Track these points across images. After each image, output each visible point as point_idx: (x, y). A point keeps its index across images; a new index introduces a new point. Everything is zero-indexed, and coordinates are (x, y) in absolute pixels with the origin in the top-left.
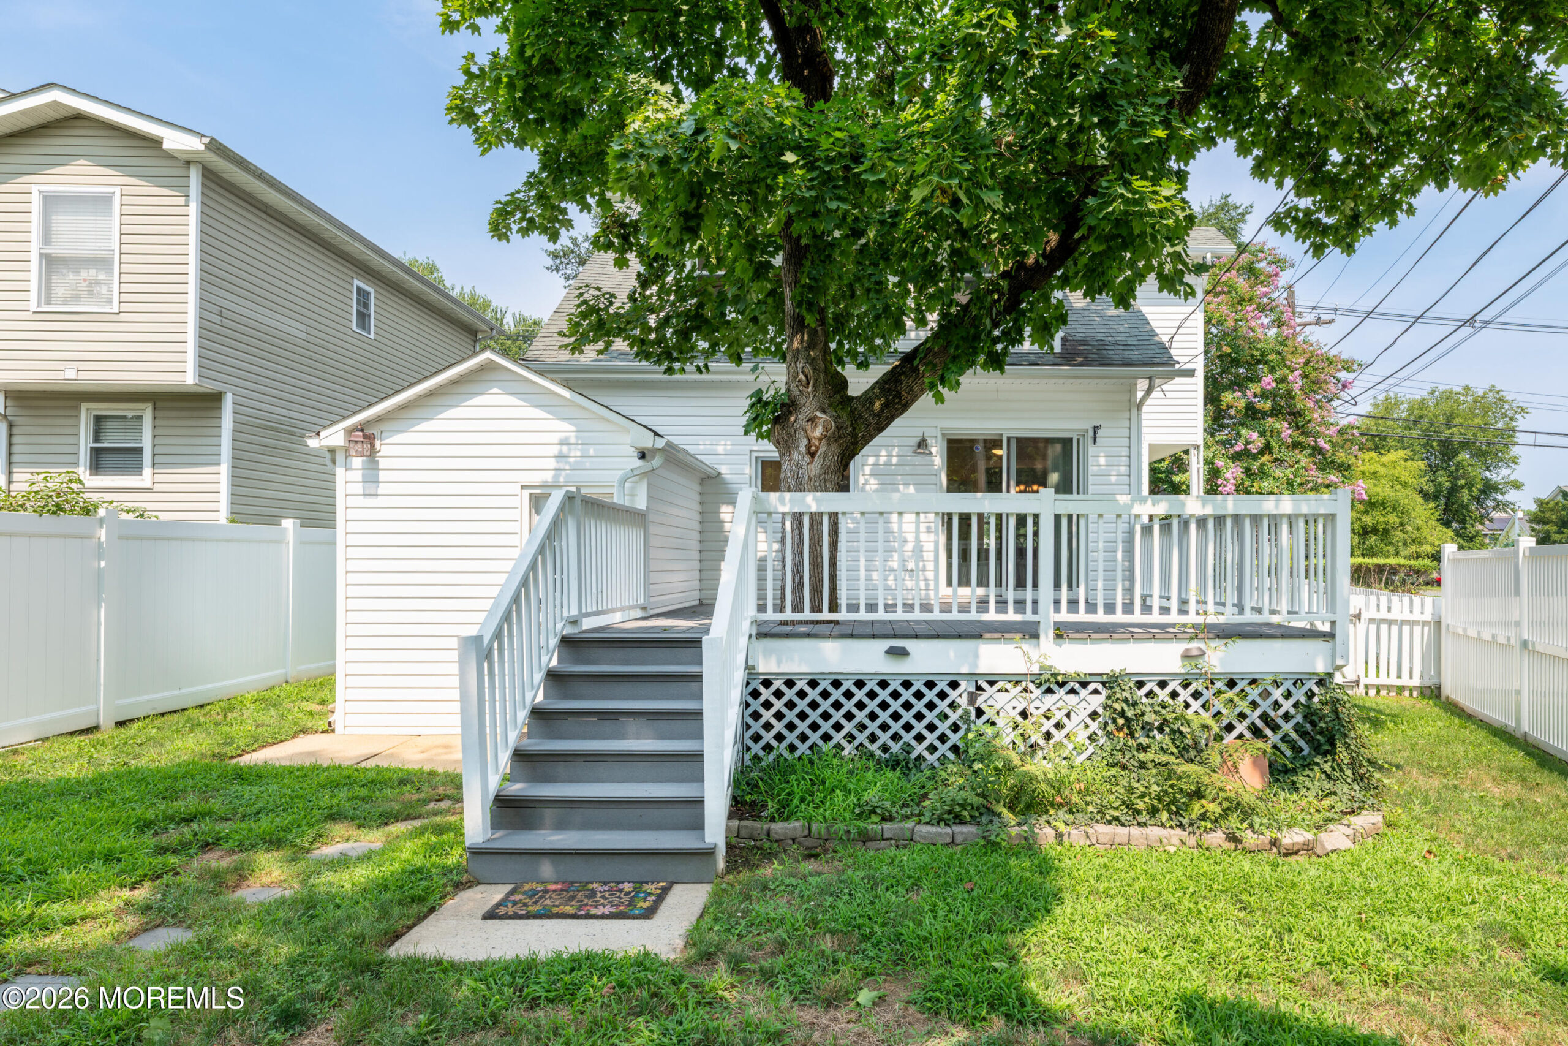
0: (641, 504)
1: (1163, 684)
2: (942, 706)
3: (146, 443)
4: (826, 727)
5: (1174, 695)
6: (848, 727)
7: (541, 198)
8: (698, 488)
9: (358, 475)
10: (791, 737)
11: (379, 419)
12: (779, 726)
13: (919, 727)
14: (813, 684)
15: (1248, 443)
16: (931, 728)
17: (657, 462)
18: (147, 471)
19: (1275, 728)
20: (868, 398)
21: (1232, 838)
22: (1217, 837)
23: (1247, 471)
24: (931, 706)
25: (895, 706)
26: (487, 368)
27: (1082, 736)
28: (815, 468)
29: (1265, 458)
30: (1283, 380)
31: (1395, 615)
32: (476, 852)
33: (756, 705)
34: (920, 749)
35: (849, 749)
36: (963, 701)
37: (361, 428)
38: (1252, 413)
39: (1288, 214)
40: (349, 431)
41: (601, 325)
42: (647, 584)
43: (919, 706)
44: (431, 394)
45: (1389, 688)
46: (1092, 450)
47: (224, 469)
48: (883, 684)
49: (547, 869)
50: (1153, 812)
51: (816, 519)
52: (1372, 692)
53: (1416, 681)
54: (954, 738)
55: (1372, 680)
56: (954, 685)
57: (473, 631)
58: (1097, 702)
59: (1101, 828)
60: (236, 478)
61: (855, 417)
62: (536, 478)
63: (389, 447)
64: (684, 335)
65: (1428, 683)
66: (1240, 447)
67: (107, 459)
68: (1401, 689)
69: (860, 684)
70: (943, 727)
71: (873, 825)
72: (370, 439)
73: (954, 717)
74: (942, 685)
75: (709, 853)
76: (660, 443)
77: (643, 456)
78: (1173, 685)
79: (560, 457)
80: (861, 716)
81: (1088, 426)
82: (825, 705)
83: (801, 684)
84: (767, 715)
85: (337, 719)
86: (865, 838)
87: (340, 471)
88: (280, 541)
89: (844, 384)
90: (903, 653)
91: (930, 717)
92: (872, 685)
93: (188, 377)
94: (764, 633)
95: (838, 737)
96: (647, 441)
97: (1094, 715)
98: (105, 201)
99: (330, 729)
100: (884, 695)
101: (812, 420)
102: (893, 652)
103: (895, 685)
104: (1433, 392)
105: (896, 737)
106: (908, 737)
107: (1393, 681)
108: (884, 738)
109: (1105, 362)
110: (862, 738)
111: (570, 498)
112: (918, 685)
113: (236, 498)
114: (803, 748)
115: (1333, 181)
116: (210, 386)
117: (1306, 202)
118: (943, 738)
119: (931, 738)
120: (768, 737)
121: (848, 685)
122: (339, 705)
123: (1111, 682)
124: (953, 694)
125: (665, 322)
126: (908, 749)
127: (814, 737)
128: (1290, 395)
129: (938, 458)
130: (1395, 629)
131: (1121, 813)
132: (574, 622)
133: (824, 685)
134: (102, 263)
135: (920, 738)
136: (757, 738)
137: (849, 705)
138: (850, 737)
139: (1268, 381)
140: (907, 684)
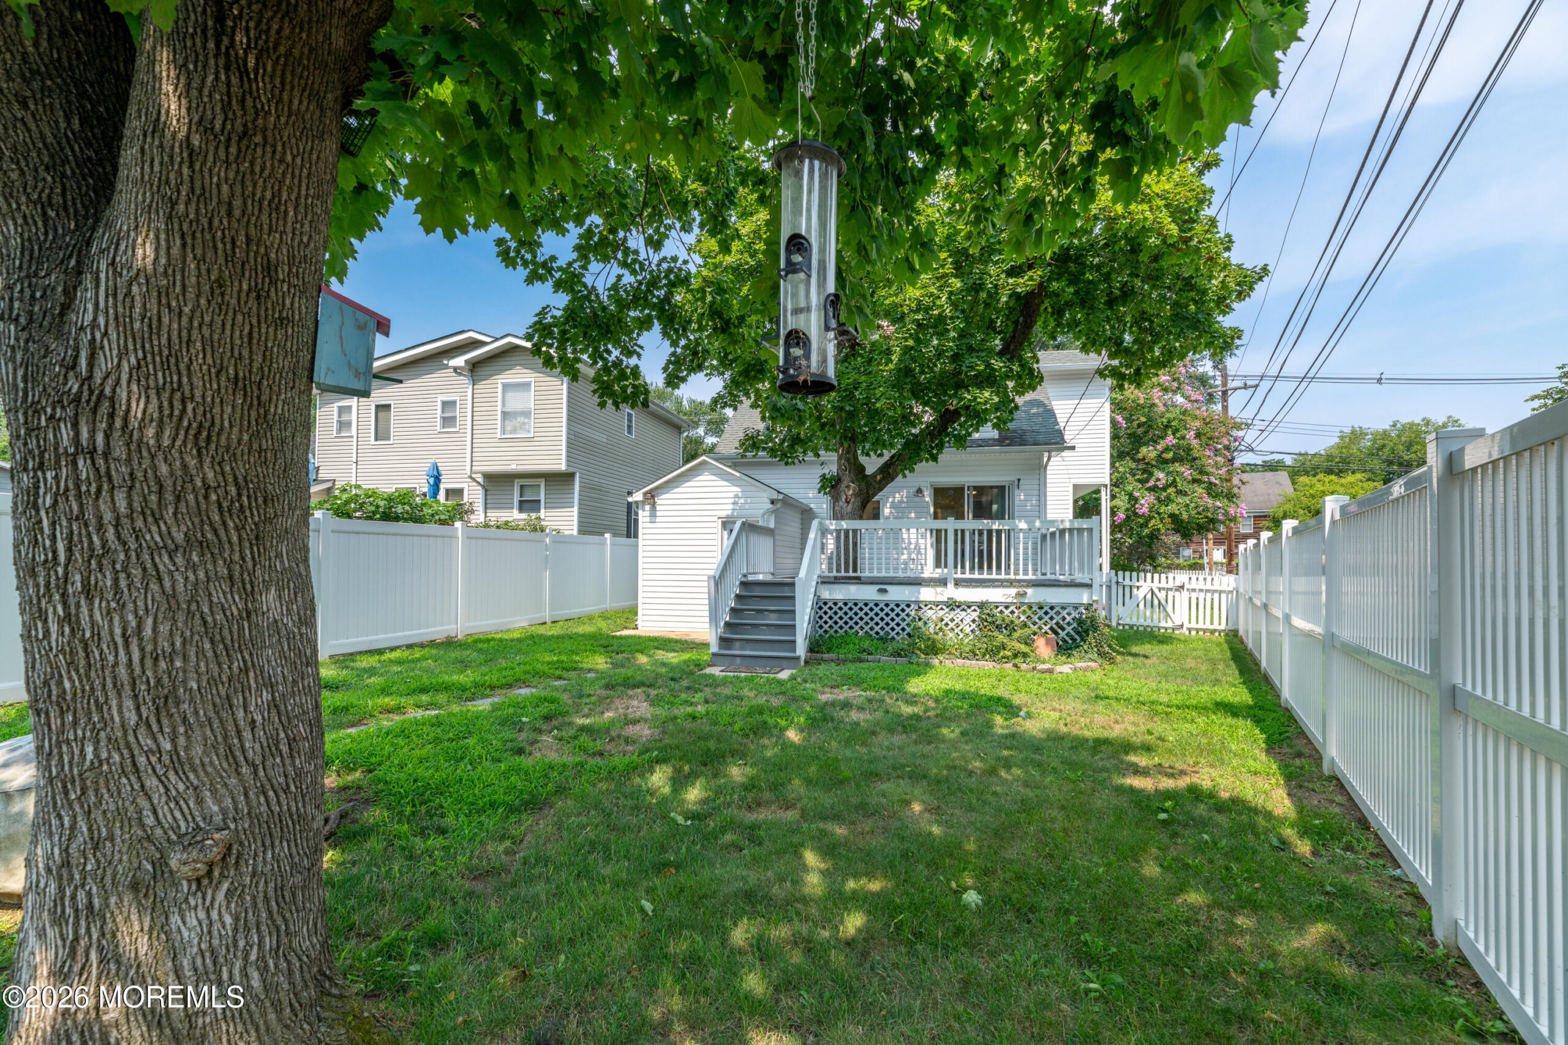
0: (772, 525)
1: (1007, 607)
2: (903, 615)
3: (542, 497)
4: (851, 623)
5: (1012, 612)
6: (861, 623)
7: (730, 393)
8: (799, 516)
9: (647, 513)
10: (836, 627)
11: (657, 488)
12: (830, 622)
13: (893, 624)
14: (846, 604)
15: (1158, 480)
16: (898, 625)
17: (779, 505)
18: (542, 511)
19: (1063, 629)
20: (874, 475)
21: (1015, 666)
22: (1009, 665)
23: (1158, 499)
24: (898, 615)
25: (882, 614)
26: (704, 463)
27: (968, 630)
28: (849, 508)
29: (1171, 490)
30: (1183, 438)
31: (1216, 587)
32: (714, 655)
33: (821, 613)
34: (893, 634)
35: (861, 633)
36: (913, 613)
37: (650, 492)
38: (1162, 462)
39: (1106, 368)
40: (645, 494)
41: (754, 444)
42: (775, 563)
43: (892, 615)
44: (678, 476)
45: (1205, 631)
46: (1017, 492)
47: (576, 509)
48: (876, 605)
49: (738, 660)
50: (984, 655)
51: (847, 532)
52: (1193, 633)
53: (1223, 627)
54: (908, 630)
55: (1194, 625)
56: (908, 606)
57: (712, 573)
58: (975, 615)
59: (960, 661)
60: (581, 515)
61: (868, 485)
62: (724, 514)
63: (662, 501)
64: (792, 446)
65: (1230, 627)
66: (1151, 483)
67: (526, 505)
68: (1213, 632)
69: (866, 605)
70: (903, 625)
71: (864, 656)
72: (653, 497)
73: (908, 620)
74: (903, 606)
75: (798, 658)
76: (781, 497)
77: (772, 502)
78: (1012, 608)
79: (735, 503)
80: (866, 619)
81: (1014, 478)
82: (851, 614)
83: (840, 604)
84: (825, 618)
85: (639, 623)
86: (861, 661)
87: (640, 512)
88: (604, 544)
89: (863, 469)
90: (884, 591)
91: (897, 620)
92: (871, 605)
93: (563, 467)
94: (824, 581)
95: (856, 628)
96: (775, 496)
97: (974, 621)
98: (528, 384)
99: (636, 628)
100: (877, 610)
101: (848, 487)
102: (880, 591)
103: (882, 605)
104: (1394, 425)
105: (882, 628)
106: (887, 629)
107: (1208, 626)
108: (877, 628)
109: (1023, 443)
110: (867, 628)
111: (743, 524)
112: (892, 606)
113: (581, 524)
114: (841, 632)
115: (1127, 351)
116: (571, 470)
117: (1116, 362)
118: (903, 629)
119: (898, 629)
120: (826, 627)
121: (861, 605)
122: (640, 617)
123: (982, 605)
124: (908, 610)
125: (784, 441)
126: (888, 634)
127: (846, 627)
128: (1188, 449)
129: (928, 497)
130: (1216, 596)
131: (970, 655)
132: (745, 576)
133: (850, 605)
134: (526, 414)
135: (893, 629)
136: (821, 627)
137: (861, 614)
138: (862, 628)
139: (1170, 440)
140: (887, 605)
